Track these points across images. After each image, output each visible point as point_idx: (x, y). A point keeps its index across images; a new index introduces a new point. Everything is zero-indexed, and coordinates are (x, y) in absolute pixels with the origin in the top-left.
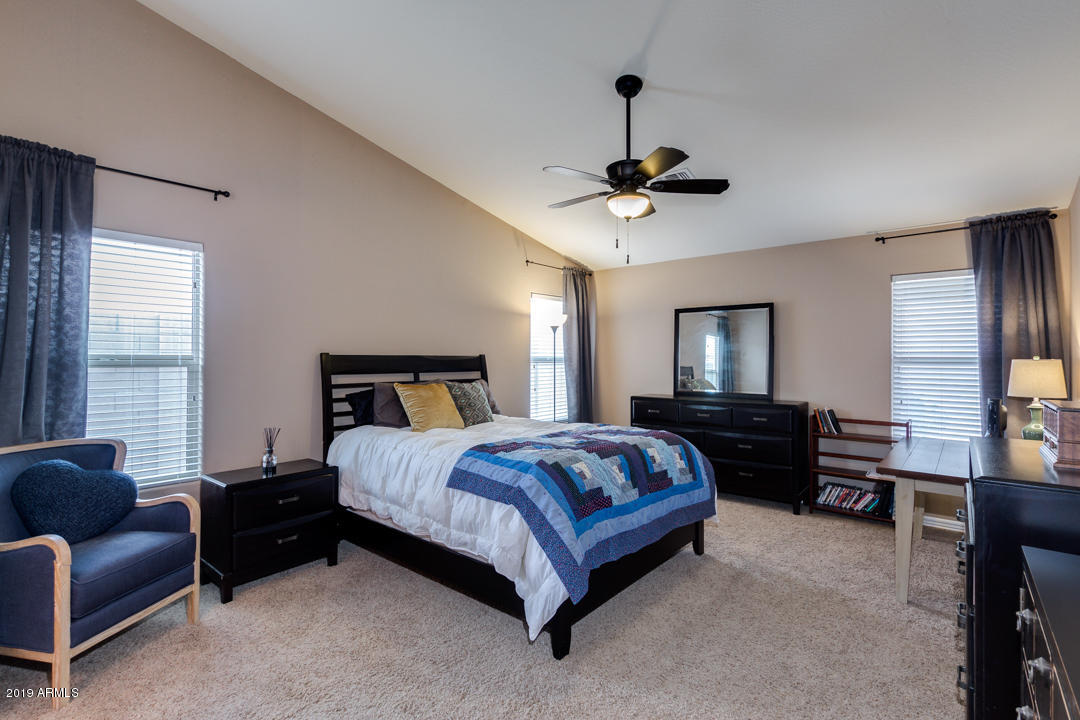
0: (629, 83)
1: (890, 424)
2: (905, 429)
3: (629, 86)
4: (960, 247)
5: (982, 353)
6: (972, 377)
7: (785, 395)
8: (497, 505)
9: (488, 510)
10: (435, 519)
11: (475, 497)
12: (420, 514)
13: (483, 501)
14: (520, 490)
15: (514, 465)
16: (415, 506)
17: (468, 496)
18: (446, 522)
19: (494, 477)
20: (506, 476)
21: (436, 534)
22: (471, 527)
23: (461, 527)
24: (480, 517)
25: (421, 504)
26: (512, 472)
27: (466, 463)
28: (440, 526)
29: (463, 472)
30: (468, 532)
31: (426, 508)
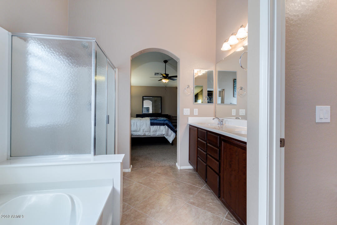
3: (166, 61)
8: (162, 126)
9: (160, 128)
10: (147, 132)
11: (157, 126)
12: (143, 132)
13: (158, 126)
14: (166, 123)
15: (163, 120)
16: (141, 131)
17: (155, 126)
18: (150, 132)
19: (160, 122)
20: (162, 122)
21: (148, 134)
22: (156, 131)
23: (154, 132)
24: (158, 129)
25: (143, 130)
26: (163, 121)
27: (153, 121)
28: (148, 133)
29: (153, 123)
30: (155, 132)
31: (145, 130)
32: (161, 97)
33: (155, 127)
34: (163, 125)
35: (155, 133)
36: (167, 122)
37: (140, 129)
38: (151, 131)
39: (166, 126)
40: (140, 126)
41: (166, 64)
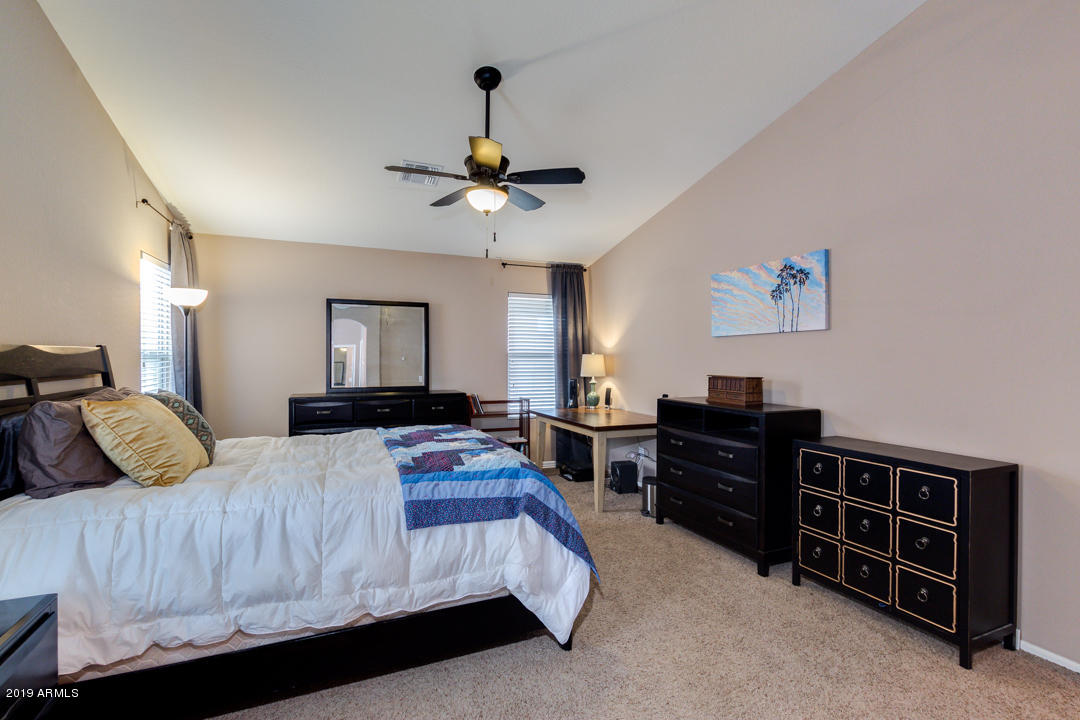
0: (487, 75)
1: (506, 402)
2: (518, 404)
3: (488, 78)
4: (543, 280)
5: (557, 350)
6: (551, 365)
7: (436, 387)
8: (499, 524)
9: (482, 534)
10: (383, 585)
11: (457, 527)
12: (348, 590)
13: (471, 528)
14: (531, 497)
15: (499, 474)
16: (329, 584)
17: (442, 531)
18: (404, 580)
19: (482, 495)
20: (498, 489)
21: (389, 602)
22: (452, 567)
23: (434, 574)
24: (469, 549)
25: (347, 575)
26: (503, 482)
27: (424, 490)
28: (392, 590)
29: (428, 503)
30: (445, 576)
31: (360, 577)
32: (426, 306)
33: (443, 539)
34: (508, 508)
35: (445, 583)
36: (528, 485)
37: (316, 574)
38: (413, 576)
39: (528, 520)
40: (318, 544)
41: (492, 93)
